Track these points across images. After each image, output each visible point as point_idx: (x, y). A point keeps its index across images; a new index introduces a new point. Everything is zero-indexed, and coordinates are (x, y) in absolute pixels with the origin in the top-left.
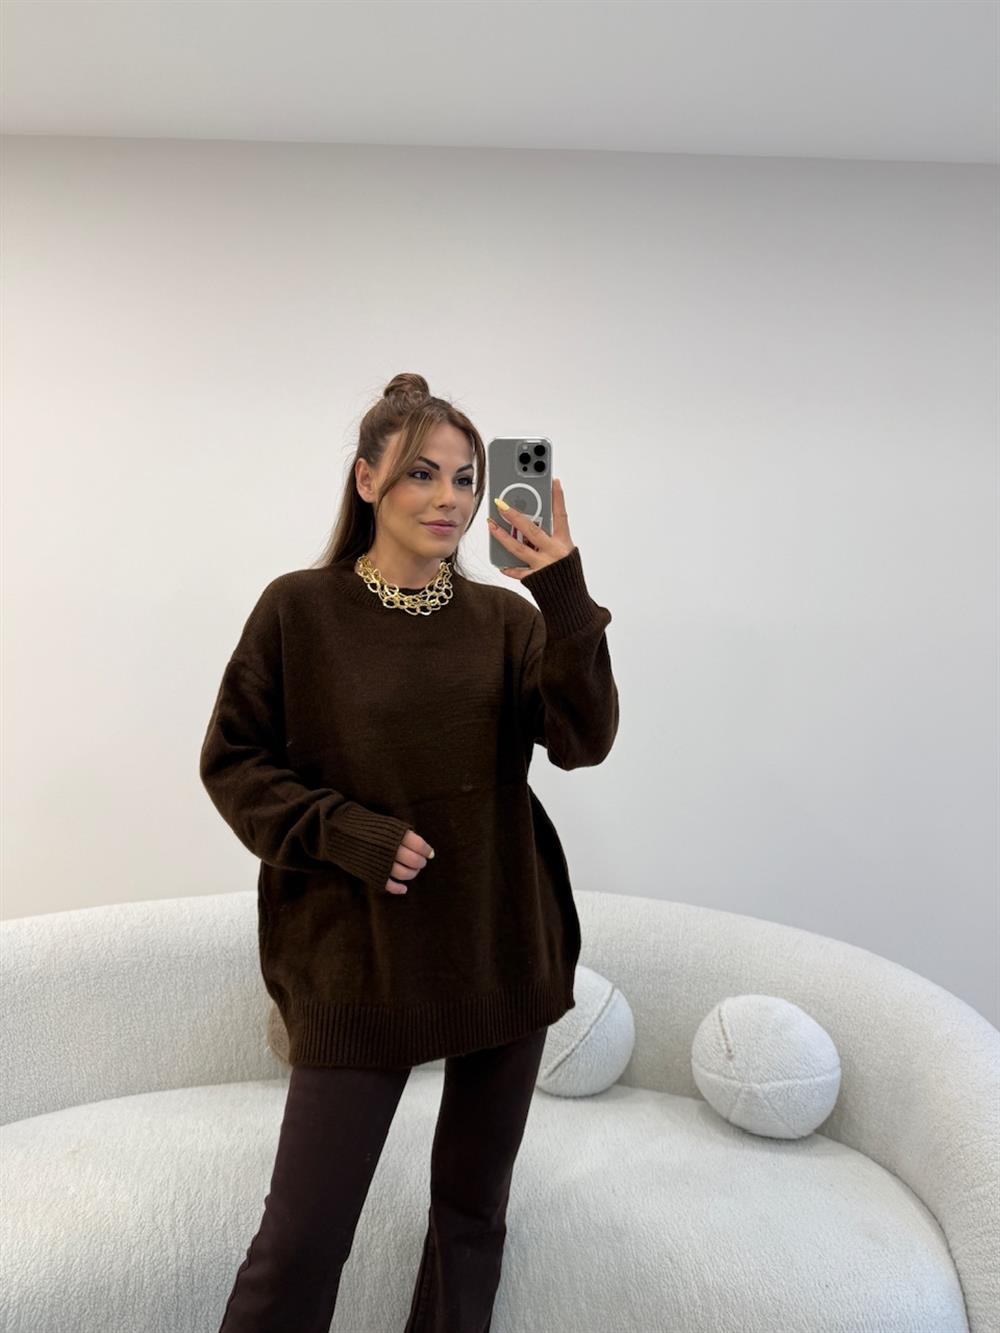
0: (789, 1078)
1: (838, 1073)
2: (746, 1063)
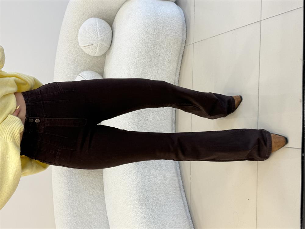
0: (97, 30)
1: (96, 18)
2: (94, 41)
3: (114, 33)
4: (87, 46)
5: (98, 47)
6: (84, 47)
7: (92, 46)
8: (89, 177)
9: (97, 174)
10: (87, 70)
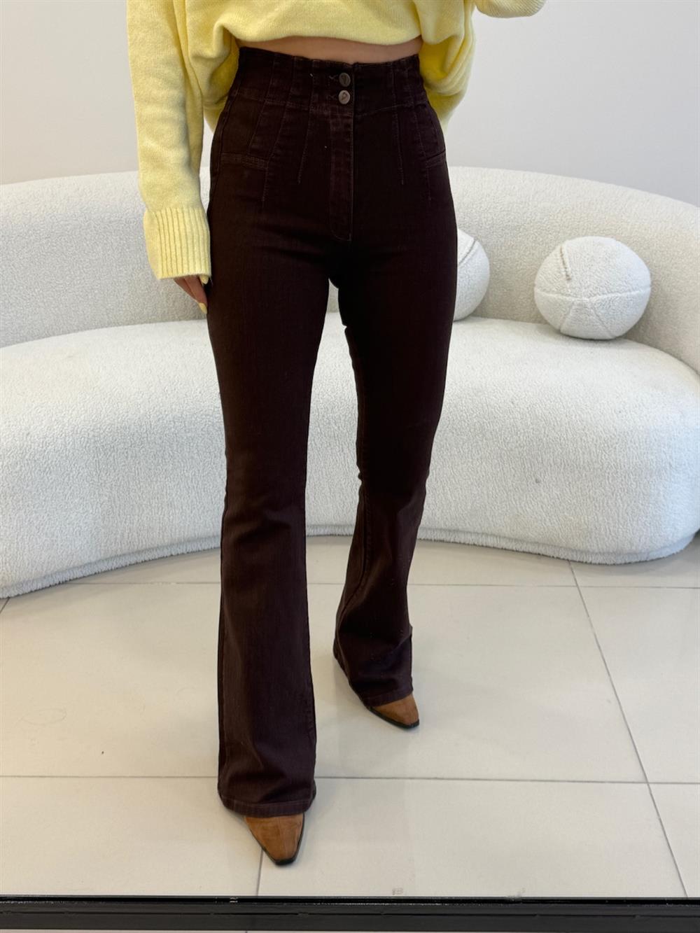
2: (581, 284)
3: (605, 344)
4: (564, 263)
5: (561, 297)
6: (559, 255)
7: (565, 277)
10: (492, 266)
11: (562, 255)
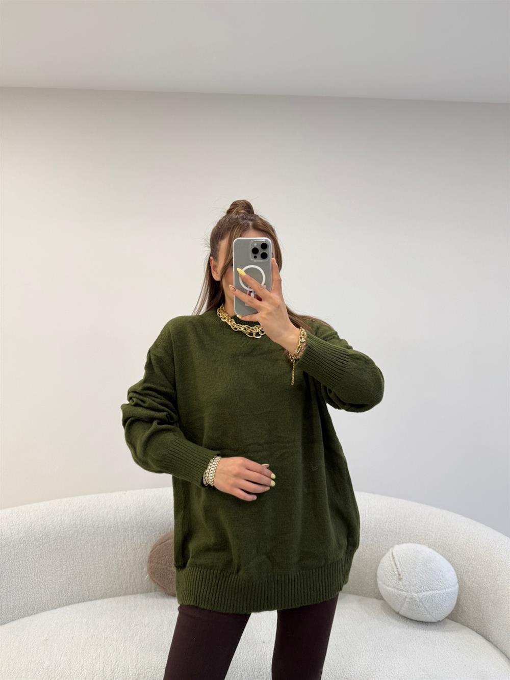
0: (432, 590)
1: (457, 586)
2: (409, 583)
4: (395, 564)
5: (396, 591)
6: (391, 558)
7: (398, 575)
8: (132, 564)
9: (136, 580)
11: (394, 558)
